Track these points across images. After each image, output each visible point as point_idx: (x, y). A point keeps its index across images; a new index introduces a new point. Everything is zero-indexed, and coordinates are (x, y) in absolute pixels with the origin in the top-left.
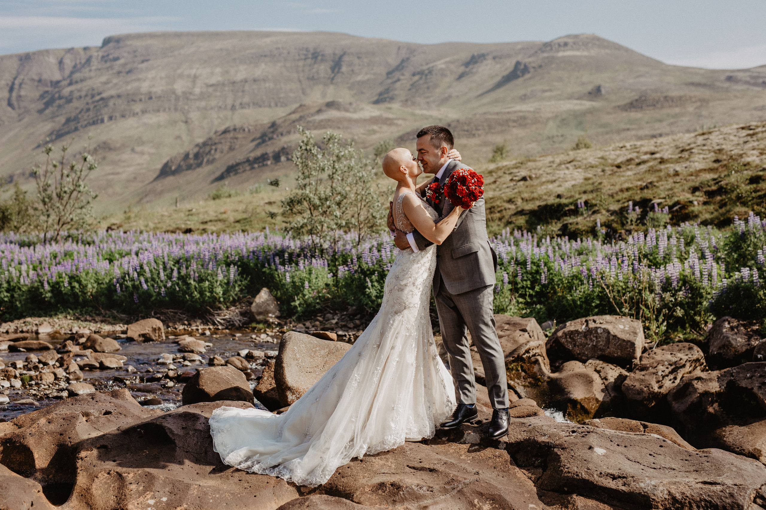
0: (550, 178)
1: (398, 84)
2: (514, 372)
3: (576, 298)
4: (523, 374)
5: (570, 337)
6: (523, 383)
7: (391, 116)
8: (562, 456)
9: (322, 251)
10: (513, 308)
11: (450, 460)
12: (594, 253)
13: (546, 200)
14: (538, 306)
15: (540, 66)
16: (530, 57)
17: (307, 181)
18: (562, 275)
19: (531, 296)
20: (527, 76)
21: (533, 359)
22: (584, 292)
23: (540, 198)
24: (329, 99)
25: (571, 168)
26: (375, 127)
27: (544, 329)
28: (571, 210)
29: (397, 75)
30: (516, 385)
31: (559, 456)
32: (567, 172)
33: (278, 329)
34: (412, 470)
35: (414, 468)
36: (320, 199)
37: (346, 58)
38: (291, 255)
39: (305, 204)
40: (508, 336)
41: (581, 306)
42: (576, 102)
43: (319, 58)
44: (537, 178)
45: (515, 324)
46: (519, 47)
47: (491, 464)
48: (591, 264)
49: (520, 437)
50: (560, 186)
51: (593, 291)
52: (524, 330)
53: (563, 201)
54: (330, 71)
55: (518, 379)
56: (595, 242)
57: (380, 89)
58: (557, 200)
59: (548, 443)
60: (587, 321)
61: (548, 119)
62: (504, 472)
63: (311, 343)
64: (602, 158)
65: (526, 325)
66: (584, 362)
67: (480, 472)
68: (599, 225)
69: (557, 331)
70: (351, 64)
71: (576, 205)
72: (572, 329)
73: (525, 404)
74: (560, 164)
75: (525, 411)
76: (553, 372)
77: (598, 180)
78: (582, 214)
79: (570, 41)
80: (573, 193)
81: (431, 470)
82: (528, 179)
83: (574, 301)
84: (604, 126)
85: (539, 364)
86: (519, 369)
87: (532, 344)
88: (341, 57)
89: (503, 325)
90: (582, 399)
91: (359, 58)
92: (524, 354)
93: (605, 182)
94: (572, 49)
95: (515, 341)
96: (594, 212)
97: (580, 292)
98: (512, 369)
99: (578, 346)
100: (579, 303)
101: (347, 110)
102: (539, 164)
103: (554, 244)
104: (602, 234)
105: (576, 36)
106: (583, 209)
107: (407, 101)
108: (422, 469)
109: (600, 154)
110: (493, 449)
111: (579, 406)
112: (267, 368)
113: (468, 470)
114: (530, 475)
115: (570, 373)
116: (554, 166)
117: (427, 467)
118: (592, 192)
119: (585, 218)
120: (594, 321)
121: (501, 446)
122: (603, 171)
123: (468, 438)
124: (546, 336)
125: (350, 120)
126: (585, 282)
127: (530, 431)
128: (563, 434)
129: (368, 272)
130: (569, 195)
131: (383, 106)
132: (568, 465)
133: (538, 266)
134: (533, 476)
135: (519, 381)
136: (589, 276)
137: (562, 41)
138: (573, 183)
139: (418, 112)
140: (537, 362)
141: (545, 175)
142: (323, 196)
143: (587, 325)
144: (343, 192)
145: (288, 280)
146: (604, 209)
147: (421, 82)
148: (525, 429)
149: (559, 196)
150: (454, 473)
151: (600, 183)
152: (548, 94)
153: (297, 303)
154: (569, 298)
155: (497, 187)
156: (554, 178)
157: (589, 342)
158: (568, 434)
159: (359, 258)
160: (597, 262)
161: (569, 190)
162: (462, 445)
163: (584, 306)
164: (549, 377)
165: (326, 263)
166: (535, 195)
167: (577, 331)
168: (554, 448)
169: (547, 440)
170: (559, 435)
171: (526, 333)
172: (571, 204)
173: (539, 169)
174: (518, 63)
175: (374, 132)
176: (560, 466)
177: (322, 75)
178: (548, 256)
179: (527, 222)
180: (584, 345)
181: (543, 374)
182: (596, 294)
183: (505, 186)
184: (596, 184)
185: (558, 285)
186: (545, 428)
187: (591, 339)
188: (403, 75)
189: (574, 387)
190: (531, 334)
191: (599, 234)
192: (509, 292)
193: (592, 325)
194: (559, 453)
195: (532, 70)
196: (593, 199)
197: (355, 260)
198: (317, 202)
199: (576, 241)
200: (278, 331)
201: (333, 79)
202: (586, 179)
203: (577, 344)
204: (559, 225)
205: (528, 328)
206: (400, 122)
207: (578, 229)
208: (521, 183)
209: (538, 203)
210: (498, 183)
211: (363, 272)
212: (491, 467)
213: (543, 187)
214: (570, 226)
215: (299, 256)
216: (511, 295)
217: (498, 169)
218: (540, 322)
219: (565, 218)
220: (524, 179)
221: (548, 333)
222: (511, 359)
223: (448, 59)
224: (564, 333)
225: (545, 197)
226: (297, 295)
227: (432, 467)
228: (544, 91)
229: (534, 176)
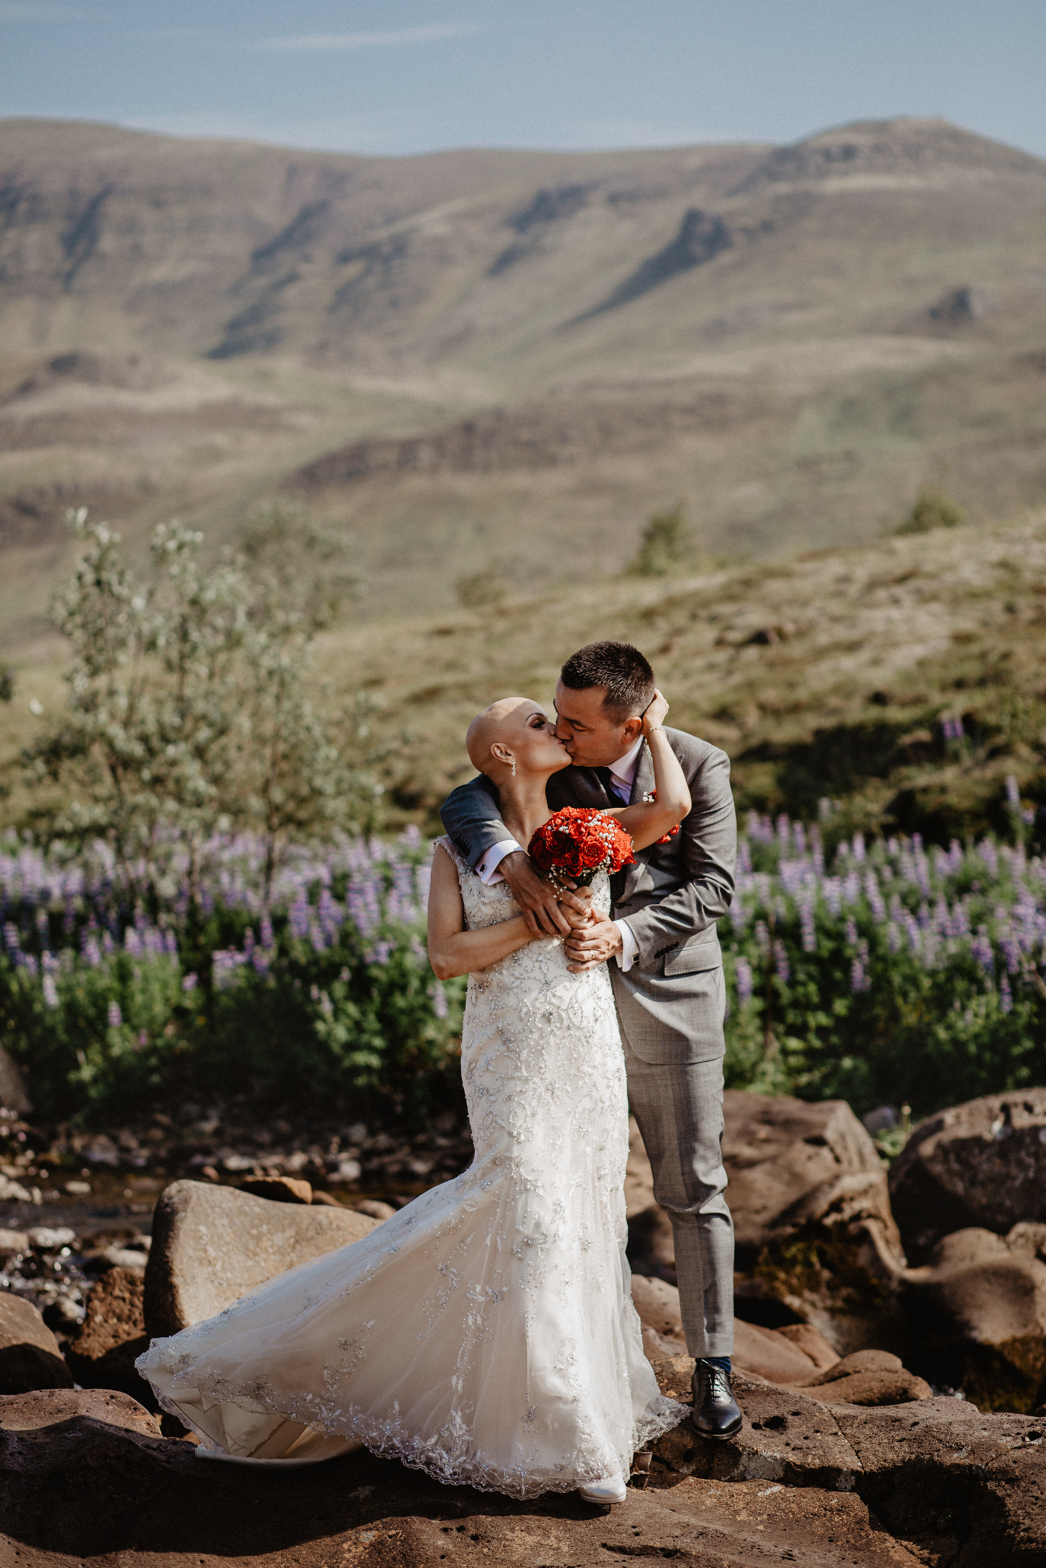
0: (842, 633)
1: (291, 293)
2: (798, 1269)
3: (963, 1036)
4: (826, 1274)
5: (958, 1159)
6: (829, 1303)
7: (270, 399)
8: (1008, 1501)
9: (155, 904)
10: (773, 1073)
11: (712, 1527)
12: (1008, 887)
13: (834, 711)
14: (847, 1063)
15: (767, 227)
16: (733, 192)
17: (102, 682)
18: (917, 963)
19: (821, 1031)
20: (725, 258)
21: (853, 1228)
22: (988, 1016)
23: (816, 705)
24: (58, 346)
25: (908, 600)
26: (220, 439)
27: (874, 1134)
28: (918, 746)
29: (286, 260)
30: (808, 1308)
31: (1002, 1499)
32: (895, 613)
33: (30, 1154)
34: (618, 1556)
35: (621, 1550)
36: (144, 739)
37: (114, 208)
38: (56, 919)
39: (97, 752)
40: (773, 1159)
41: (979, 1058)
42: (888, 342)
43: (23, 207)
44: (801, 634)
45: (788, 1125)
46: (694, 162)
47: (821, 1531)
48: (1004, 931)
49: (891, 1456)
50: (876, 662)
51: (1013, 1013)
52: (819, 1141)
53: (895, 714)
54: (57, 252)
55: (814, 1289)
56: (1006, 851)
57: (230, 310)
58: (874, 713)
59: (970, 1466)
60: (1006, 1109)
61: (798, 403)
62: (856, 1549)
63: (245, 1214)
64: (1004, 565)
65: (824, 1125)
66: (1002, 1231)
67: (795, 1552)
68: (1014, 794)
69: (915, 1141)
70: (129, 227)
71: (937, 729)
72: (963, 1132)
73: (874, 1367)
74: (872, 585)
75: (876, 1386)
76: (912, 1264)
77: (995, 644)
78: (956, 758)
79: (861, 140)
80: (921, 689)
81: (669, 1553)
82: (773, 637)
83: (955, 1042)
84: (983, 421)
85: (872, 1244)
86: (814, 1259)
87: (849, 1183)
88: (96, 203)
89: (754, 1126)
90: (1004, 1344)
91: (158, 204)
92: (827, 1214)
93: (1021, 651)
94: (871, 168)
95: (796, 1178)
96: (996, 753)
97: (976, 1015)
98: (793, 1261)
99: (983, 1185)
100: (972, 1048)
101: (120, 383)
102: (804, 586)
103: (878, 856)
104: (1025, 822)
105: (881, 127)
106: (956, 739)
107: (323, 346)
108: (646, 1551)
109: (996, 551)
110: (821, 1493)
111: (996, 1365)
112: (99, 1288)
113: (766, 1549)
114: (925, 1553)
115: (965, 1266)
116: (854, 590)
117: (658, 1545)
118: (982, 683)
119: (966, 772)
120: (1029, 1108)
121: (842, 1482)
122: (1010, 609)
123: (753, 1465)
124: (882, 1154)
125: (132, 417)
126: (989, 984)
127: (918, 1440)
128: (1007, 1442)
129: (314, 970)
130: (909, 692)
131: (242, 366)
132: (1027, 1522)
133: (839, 937)
134: (935, 1557)
135: (815, 1297)
136: (1000, 965)
137: (836, 141)
138: (919, 651)
139: (364, 384)
140: (865, 1236)
141: (824, 624)
142: (151, 727)
143: (1008, 1121)
144: (215, 716)
145: (52, 998)
146: (1024, 740)
147: (371, 282)
148: (903, 1434)
149: (879, 699)
150: (731, 1557)
151: (1006, 656)
152: (795, 318)
153: (87, 1073)
154: (942, 1034)
155: (676, 666)
156: (853, 635)
157: (1014, 1171)
158: (1020, 1443)
159: (280, 923)
160: (1018, 919)
161: (907, 678)
162: (737, 1486)
163: (988, 1056)
164: (903, 1282)
165: (171, 938)
166: (802, 694)
167: (977, 1141)
168: (986, 1480)
169: (967, 1462)
170: (996, 1445)
171: (825, 1152)
172: (918, 723)
173: (805, 603)
174: (692, 218)
175: (215, 455)
176: (1006, 1526)
177: (33, 264)
178: (869, 906)
179: (781, 782)
180: (999, 1181)
181: (884, 1271)
182: (1022, 1021)
183: (700, 662)
184: (993, 658)
185: (905, 995)
186: (957, 1429)
187: (1021, 1164)
188: (307, 259)
189: (980, 1307)
190: (839, 1150)
191: (1017, 824)
192: (757, 1022)
193: (1021, 1120)
194: (1000, 1493)
195: (738, 239)
196: (989, 708)
197: (267, 931)
198: (138, 750)
199: (947, 849)
200: (33, 1162)
201: (69, 277)
202: (962, 639)
203: (981, 1177)
204: (888, 795)
205: (830, 1135)
206: (303, 420)
207: (948, 808)
208: (752, 653)
209: (813, 722)
210: (675, 654)
211: (295, 968)
212: (822, 1537)
213: (825, 666)
214: (920, 798)
215: (81, 920)
216: (764, 1029)
217: (672, 603)
218: (860, 1113)
219: (905, 771)
220: (760, 638)
221: (887, 1147)
222: (789, 1230)
223: (458, 205)
224: (939, 1146)
225: (834, 702)
226: (85, 1047)
227: (669, 1544)
228: (783, 308)
229: (789, 628)
